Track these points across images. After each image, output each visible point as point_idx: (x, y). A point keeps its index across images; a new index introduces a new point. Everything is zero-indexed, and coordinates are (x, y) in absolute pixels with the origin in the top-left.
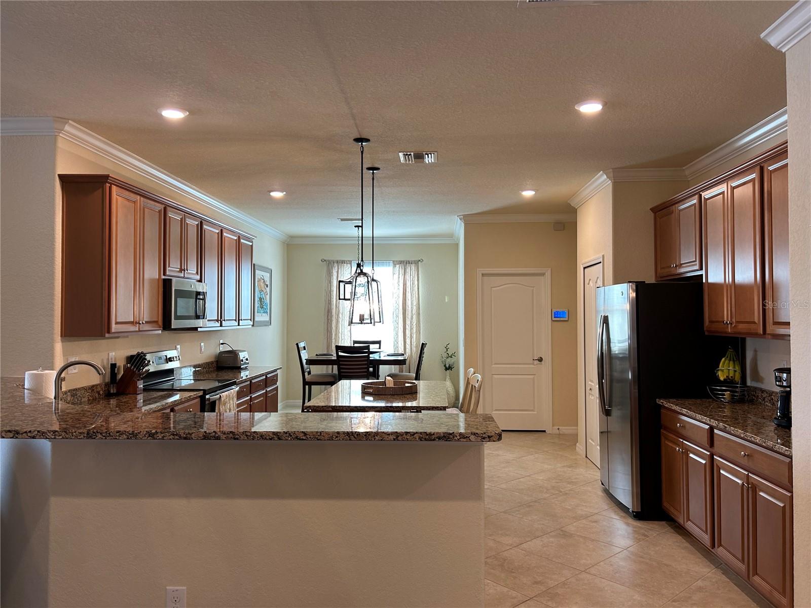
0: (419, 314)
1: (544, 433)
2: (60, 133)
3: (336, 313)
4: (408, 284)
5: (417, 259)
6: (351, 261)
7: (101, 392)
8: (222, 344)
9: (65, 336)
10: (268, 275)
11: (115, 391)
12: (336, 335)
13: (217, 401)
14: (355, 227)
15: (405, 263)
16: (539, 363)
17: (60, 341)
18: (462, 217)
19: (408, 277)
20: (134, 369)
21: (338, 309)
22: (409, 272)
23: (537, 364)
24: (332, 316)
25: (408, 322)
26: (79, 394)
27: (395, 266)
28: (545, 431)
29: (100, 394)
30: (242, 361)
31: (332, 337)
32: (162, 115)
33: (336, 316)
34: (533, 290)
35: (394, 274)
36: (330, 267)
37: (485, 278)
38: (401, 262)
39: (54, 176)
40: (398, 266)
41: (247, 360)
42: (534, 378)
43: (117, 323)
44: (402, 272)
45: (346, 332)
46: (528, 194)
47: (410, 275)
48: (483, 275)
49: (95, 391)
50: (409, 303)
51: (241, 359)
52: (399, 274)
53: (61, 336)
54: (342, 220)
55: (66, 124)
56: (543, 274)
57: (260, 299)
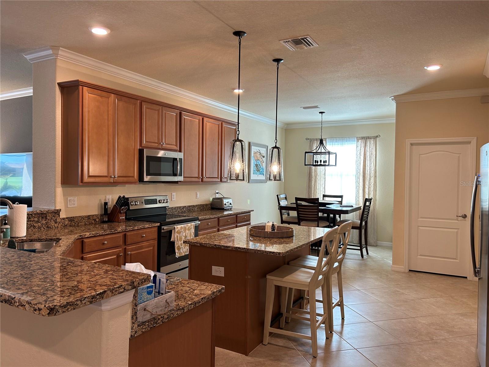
0: (375, 176)
1: (465, 279)
2: (58, 56)
3: (314, 175)
4: (368, 154)
5: (376, 135)
6: (326, 139)
7: (97, 220)
8: (217, 193)
9: (63, 184)
10: (265, 149)
11: (107, 220)
12: (314, 190)
13: (173, 231)
14: (320, 113)
15: (365, 139)
16: (463, 219)
17: (60, 187)
18: (393, 97)
19: (368, 149)
20: (117, 206)
21: (316, 172)
22: (369, 146)
23: (461, 220)
24: (312, 177)
25: (367, 183)
26: (76, 221)
27: (358, 141)
28: (466, 278)
29: (96, 221)
30: (226, 205)
31: (312, 192)
32: (92, 32)
33: (315, 178)
34: (459, 157)
35: (357, 147)
36: (312, 143)
37: (414, 147)
38: (363, 138)
39: (55, 84)
40: (360, 141)
41: (231, 204)
42: (457, 232)
43: (89, 176)
44: (363, 145)
45: (321, 189)
46: (434, 68)
47: (370, 147)
48: (412, 144)
49: (91, 218)
50: (368, 168)
51: (225, 203)
52: (361, 147)
53: (61, 184)
54: (304, 108)
55: (59, 50)
56: (469, 143)
57: (256, 165)
